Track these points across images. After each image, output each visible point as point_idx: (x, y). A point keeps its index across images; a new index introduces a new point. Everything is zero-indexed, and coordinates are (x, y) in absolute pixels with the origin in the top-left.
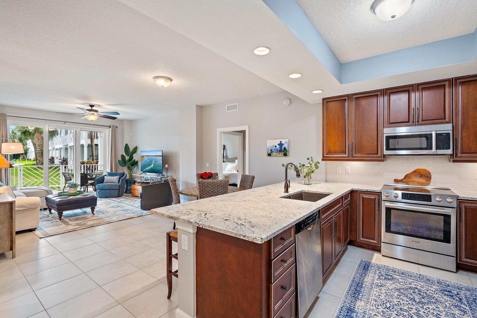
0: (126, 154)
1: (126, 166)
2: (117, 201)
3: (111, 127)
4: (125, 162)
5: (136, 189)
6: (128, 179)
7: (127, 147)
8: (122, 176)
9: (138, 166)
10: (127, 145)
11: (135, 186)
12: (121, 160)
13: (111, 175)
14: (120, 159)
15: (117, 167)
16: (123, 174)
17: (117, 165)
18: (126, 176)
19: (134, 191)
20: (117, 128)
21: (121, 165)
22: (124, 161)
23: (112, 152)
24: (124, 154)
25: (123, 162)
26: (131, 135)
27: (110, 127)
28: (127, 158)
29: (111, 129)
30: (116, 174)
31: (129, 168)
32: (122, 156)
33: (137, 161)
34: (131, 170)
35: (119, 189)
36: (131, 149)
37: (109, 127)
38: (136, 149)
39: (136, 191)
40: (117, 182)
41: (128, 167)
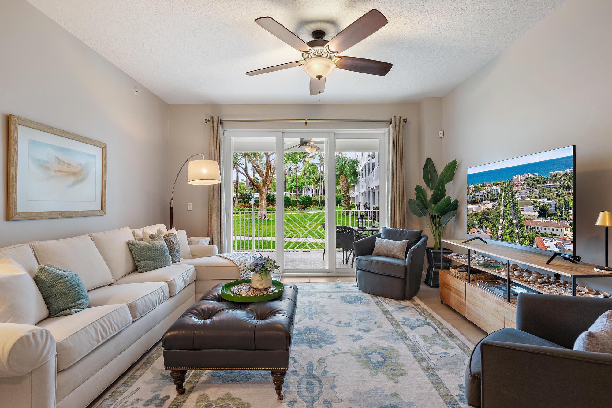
0: (428, 184)
1: (428, 215)
2: (392, 320)
3: (393, 121)
4: (424, 205)
5: (453, 288)
6: (432, 249)
7: (429, 165)
8: (414, 239)
9: (458, 216)
10: (429, 160)
11: (448, 275)
12: (416, 199)
13: (389, 235)
14: (414, 197)
15: (406, 217)
16: (418, 236)
17: (405, 210)
18: (426, 241)
19: (447, 290)
20: (406, 122)
21: (414, 212)
22: (422, 202)
23: (395, 180)
24: (423, 185)
25: (420, 204)
26: (440, 136)
27: (391, 123)
28: (429, 194)
29: (391, 126)
30: (400, 234)
31: (433, 219)
32: (419, 189)
33: (456, 202)
34: (440, 225)
35: (404, 279)
36: (440, 169)
37: (389, 123)
38: (452, 168)
39: (453, 294)
40: (402, 255)
41: (432, 216)
